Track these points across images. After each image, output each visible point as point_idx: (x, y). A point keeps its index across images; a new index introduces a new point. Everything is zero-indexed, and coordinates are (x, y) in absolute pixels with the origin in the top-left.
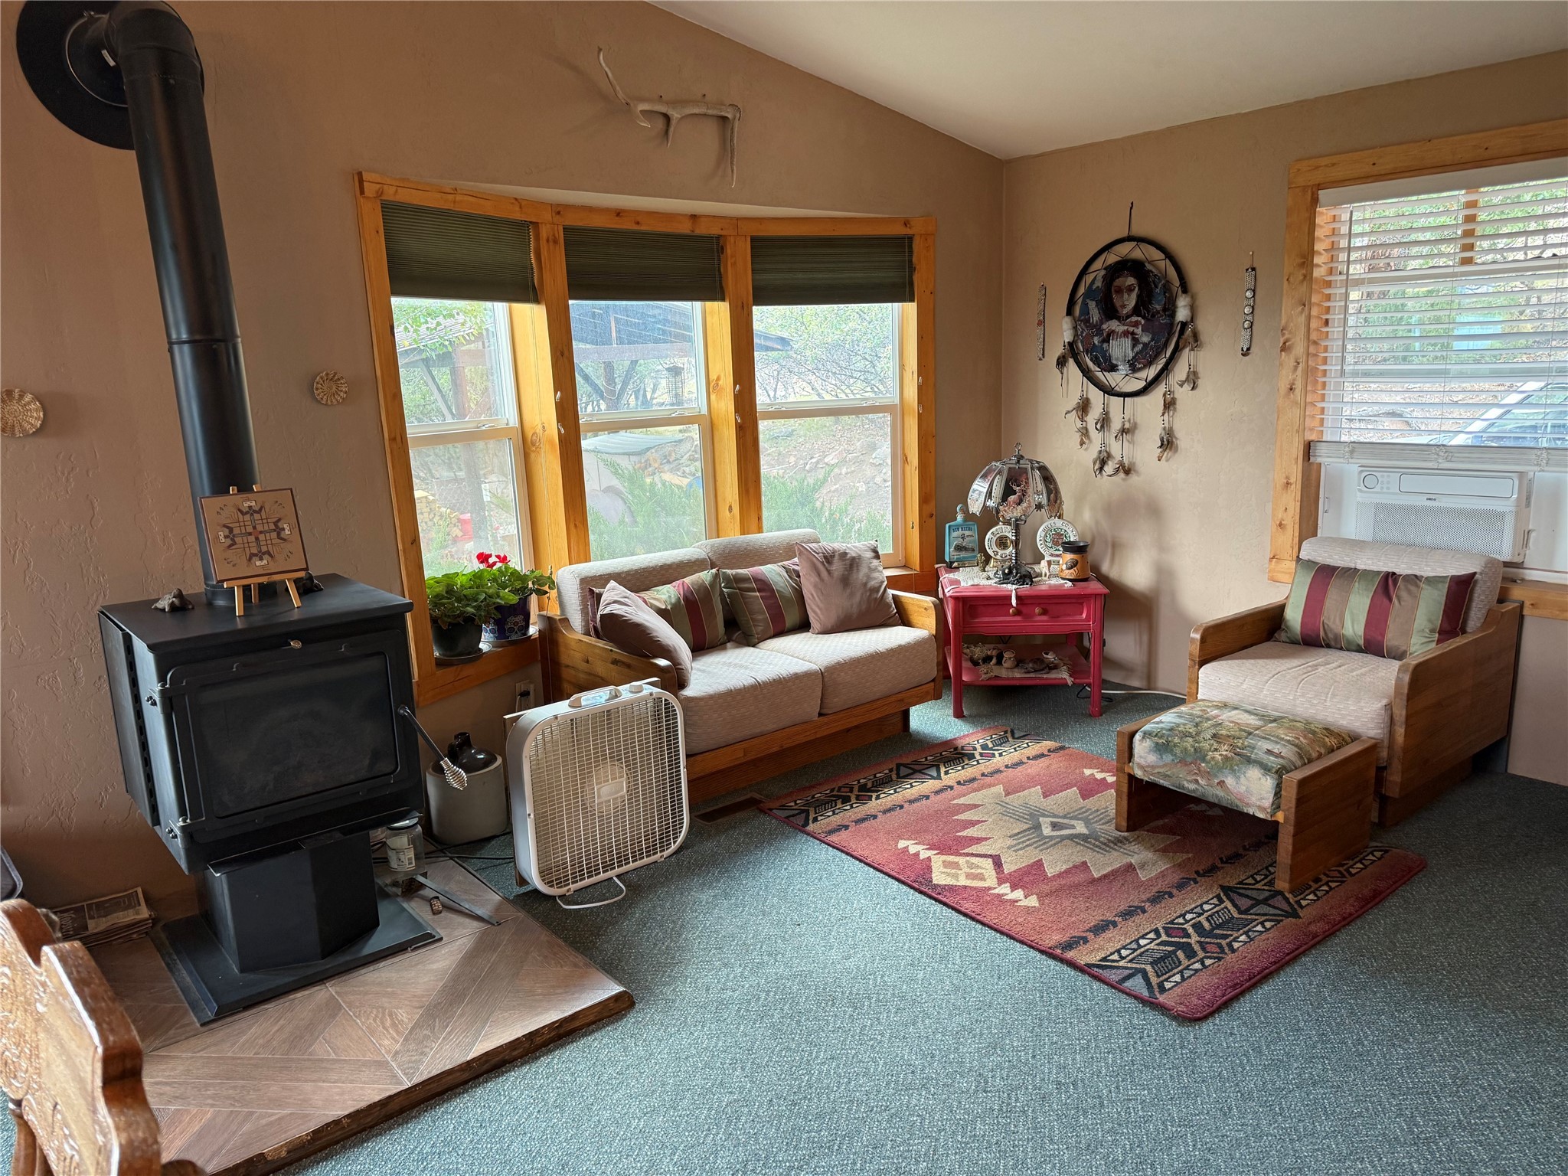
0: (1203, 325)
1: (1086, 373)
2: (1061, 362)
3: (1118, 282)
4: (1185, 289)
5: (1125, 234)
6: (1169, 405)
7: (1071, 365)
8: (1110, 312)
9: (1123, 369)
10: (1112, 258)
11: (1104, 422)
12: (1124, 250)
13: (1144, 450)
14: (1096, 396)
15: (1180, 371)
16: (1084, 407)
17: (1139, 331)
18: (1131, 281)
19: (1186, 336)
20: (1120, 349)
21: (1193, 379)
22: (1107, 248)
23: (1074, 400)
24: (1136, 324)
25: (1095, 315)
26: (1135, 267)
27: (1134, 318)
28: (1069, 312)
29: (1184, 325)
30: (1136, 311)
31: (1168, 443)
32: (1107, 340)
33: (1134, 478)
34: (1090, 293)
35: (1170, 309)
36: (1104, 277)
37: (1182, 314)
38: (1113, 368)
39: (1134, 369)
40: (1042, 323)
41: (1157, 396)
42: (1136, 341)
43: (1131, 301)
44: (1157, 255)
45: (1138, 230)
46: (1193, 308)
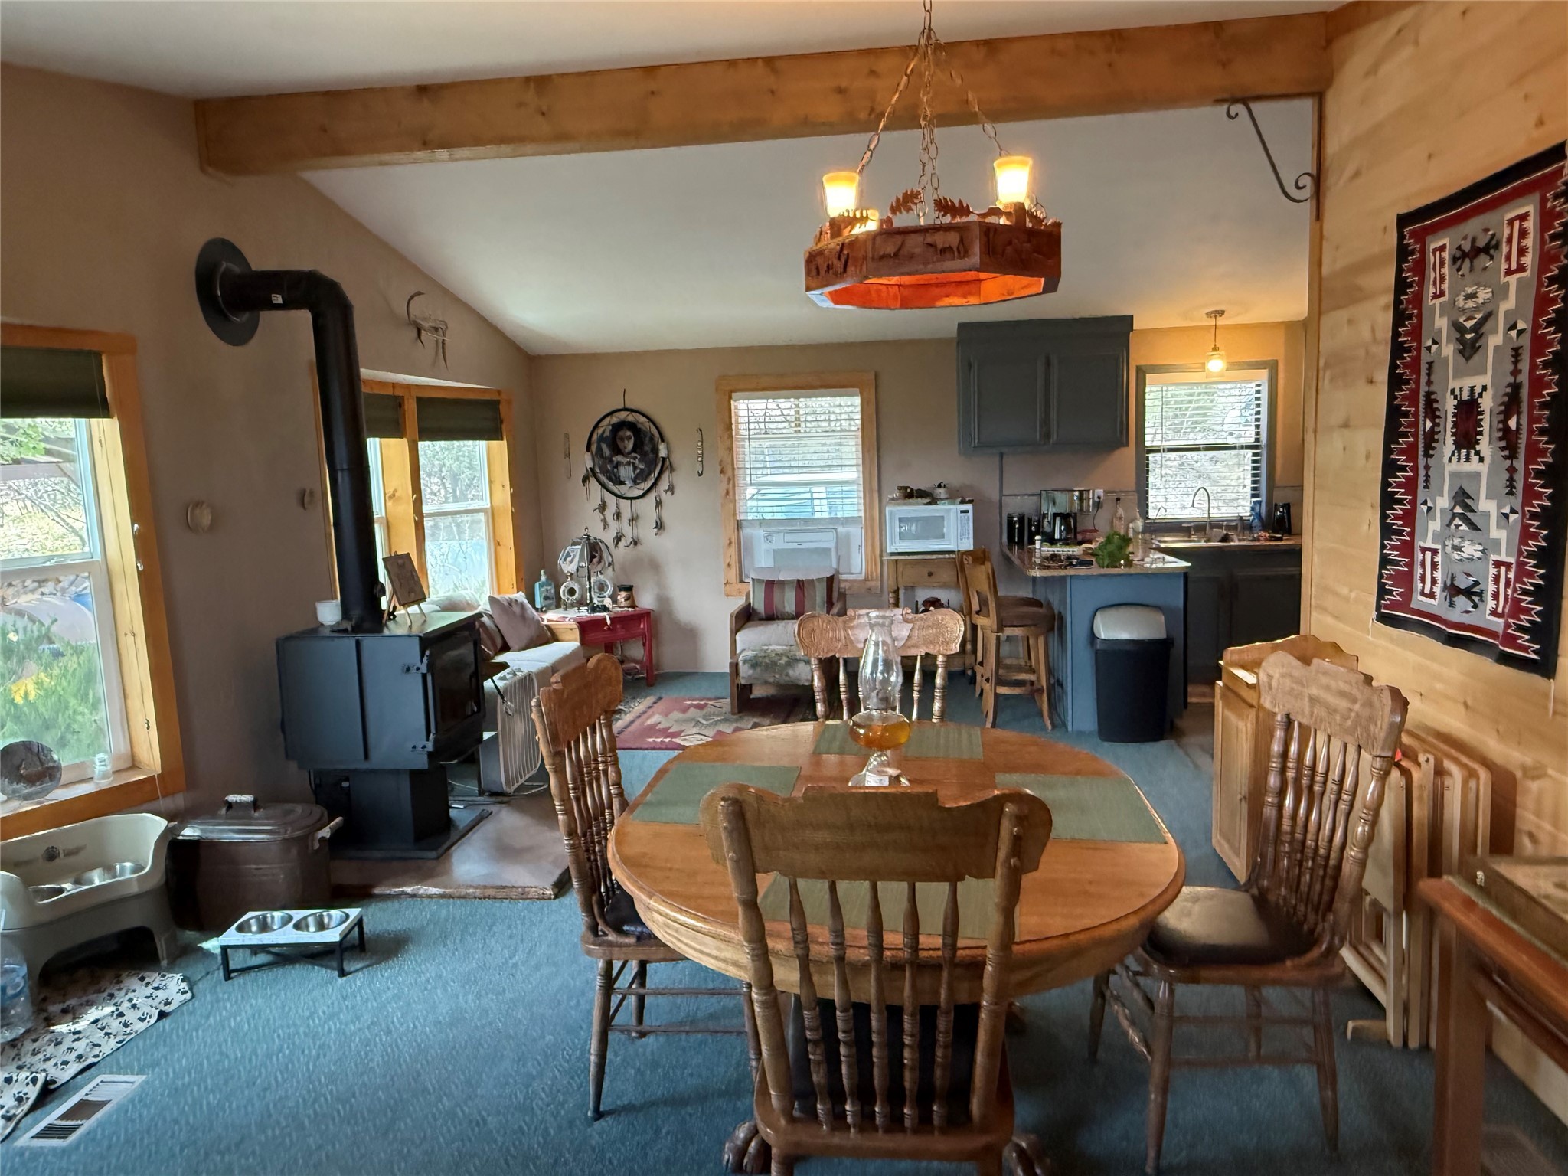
0: (676, 458)
1: (604, 486)
2: (585, 480)
3: (621, 433)
4: (662, 438)
5: (621, 406)
6: (659, 504)
7: (593, 482)
8: (616, 450)
9: (629, 483)
10: (614, 419)
11: (618, 515)
12: (623, 415)
13: (646, 531)
14: (611, 500)
15: (664, 484)
16: (603, 507)
17: (637, 462)
18: (629, 433)
19: (666, 465)
20: (626, 472)
21: (671, 489)
22: (611, 414)
23: (597, 502)
24: (635, 458)
25: (607, 452)
26: (632, 426)
27: (633, 455)
28: (588, 449)
29: (664, 459)
30: (634, 450)
31: (660, 526)
32: (616, 467)
33: (639, 547)
34: (601, 439)
35: (655, 451)
36: (611, 431)
37: (663, 453)
38: (622, 483)
39: (635, 482)
40: (568, 455)
41: (651, 498)
42: (635, 468)
43: (630, 445)
44: (642, 419)
45: (628, 405)
46: (668, 449)
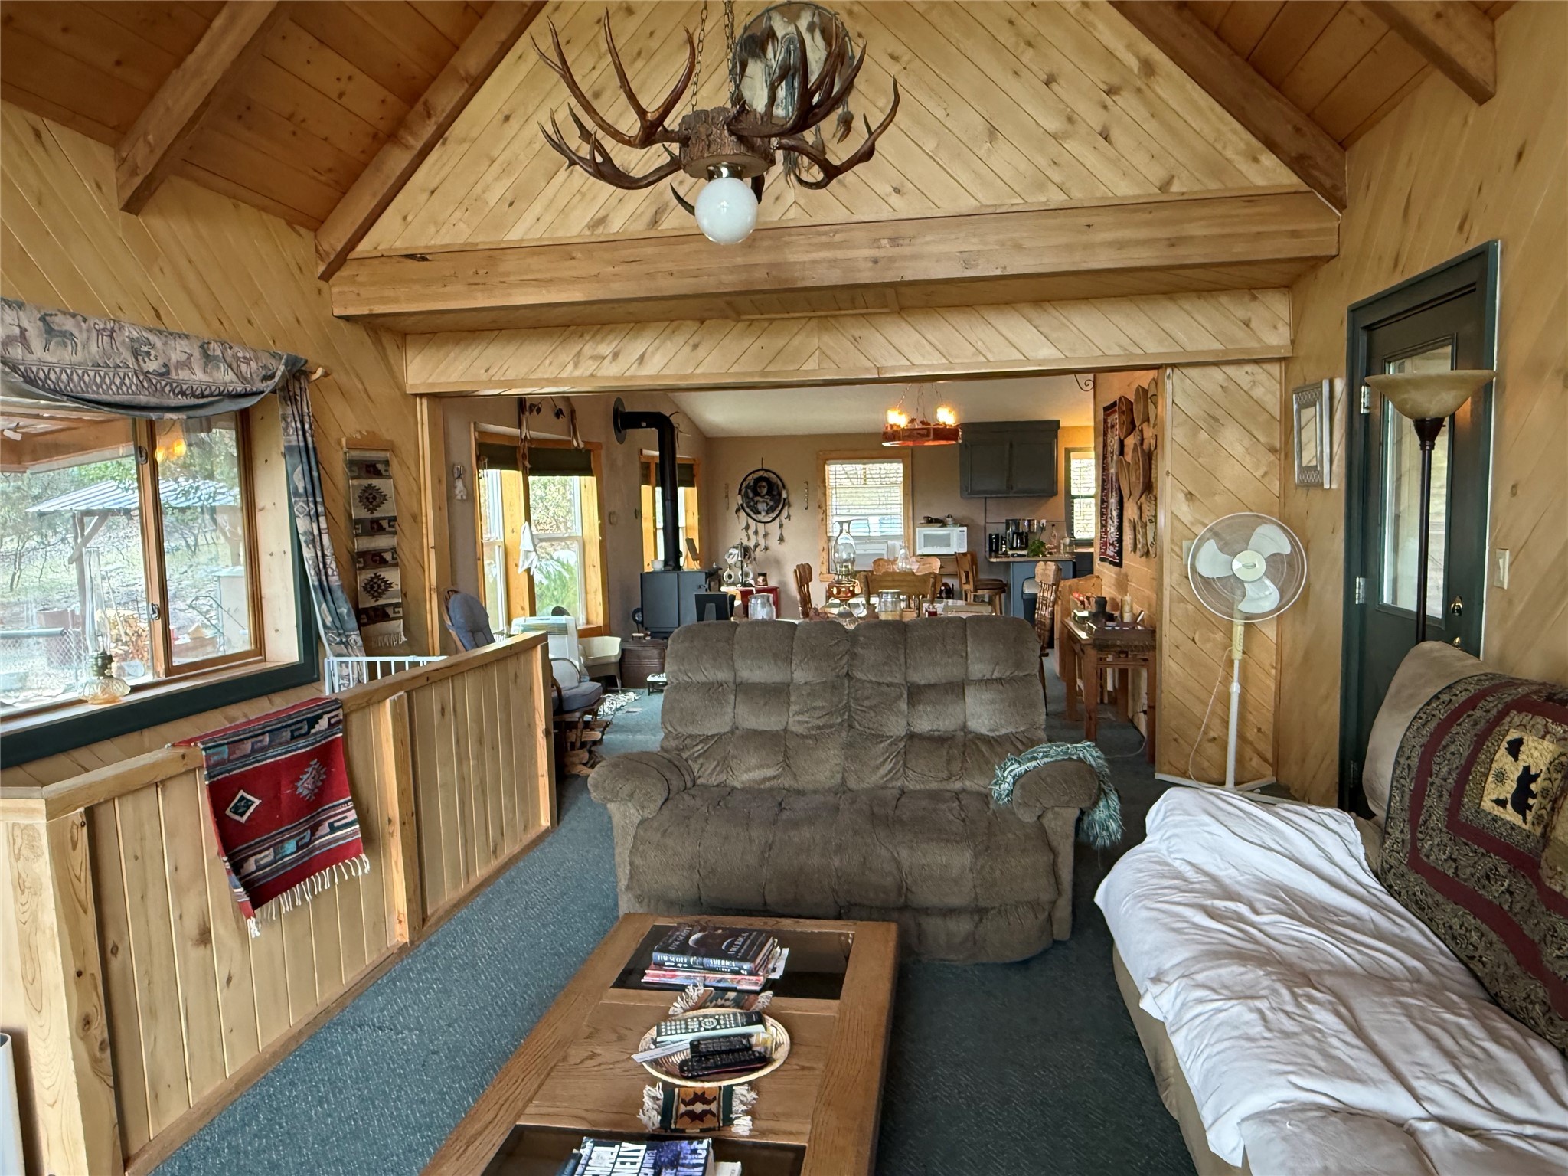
0: (792, 499)
2: (737, 511)
3: (759, 484)
4: (784, 487)
5: (760, 467)
6: (781, 526)
8: (756, 494)
9: (763, 514)
10: (756, 476)
11: (756, 533)
12: (761, 473)
13: (773, 542)
14: (752, 523)
15: (785, 514)
16: (747, 528)
17: (768, 500)
18: (764, 484)
19: (787, 503)
20: (761, 507)
21: (789, 517)
22: (754, 472)
23: (744, 525)
24: (768, 498)
25: (751, 495)
26: (767, 480)
27: (767, 496)
28: (740, 493)
30: (767, 494)
31: (781, 539)
32: (756, 503)
33: (768, 552)
34: (748, 487)
35: (780, 494)
36: (754, 482)
37: (784, 495)
38: (759, 513)
39: (767, 513)
40: (727, 496)
42: (767, 504)
43: (765, 491)
44: (773, 476)
